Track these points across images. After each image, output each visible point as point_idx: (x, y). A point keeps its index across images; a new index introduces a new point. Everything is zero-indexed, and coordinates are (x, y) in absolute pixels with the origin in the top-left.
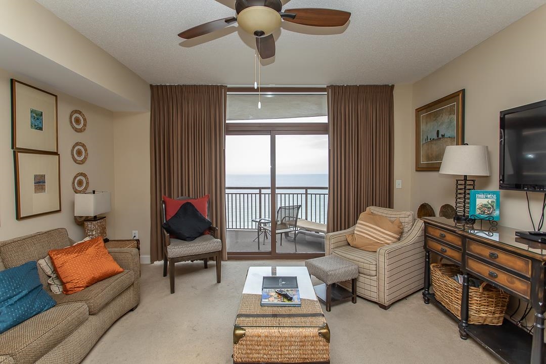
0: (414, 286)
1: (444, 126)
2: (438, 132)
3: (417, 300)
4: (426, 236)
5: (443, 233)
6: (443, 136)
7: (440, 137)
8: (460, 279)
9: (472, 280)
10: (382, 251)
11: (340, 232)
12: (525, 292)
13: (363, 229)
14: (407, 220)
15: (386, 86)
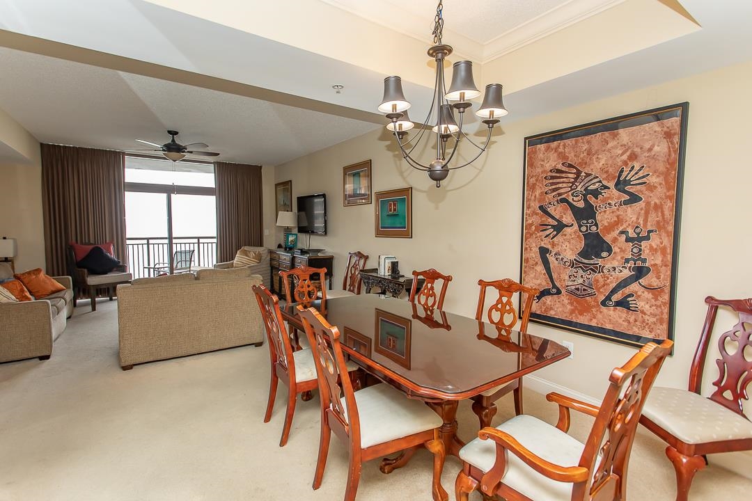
1: (286, 198)
2: (284, 201)
4: (270, 259)
6: (285, 204)
13: (238, 259)
15: (256, 166)
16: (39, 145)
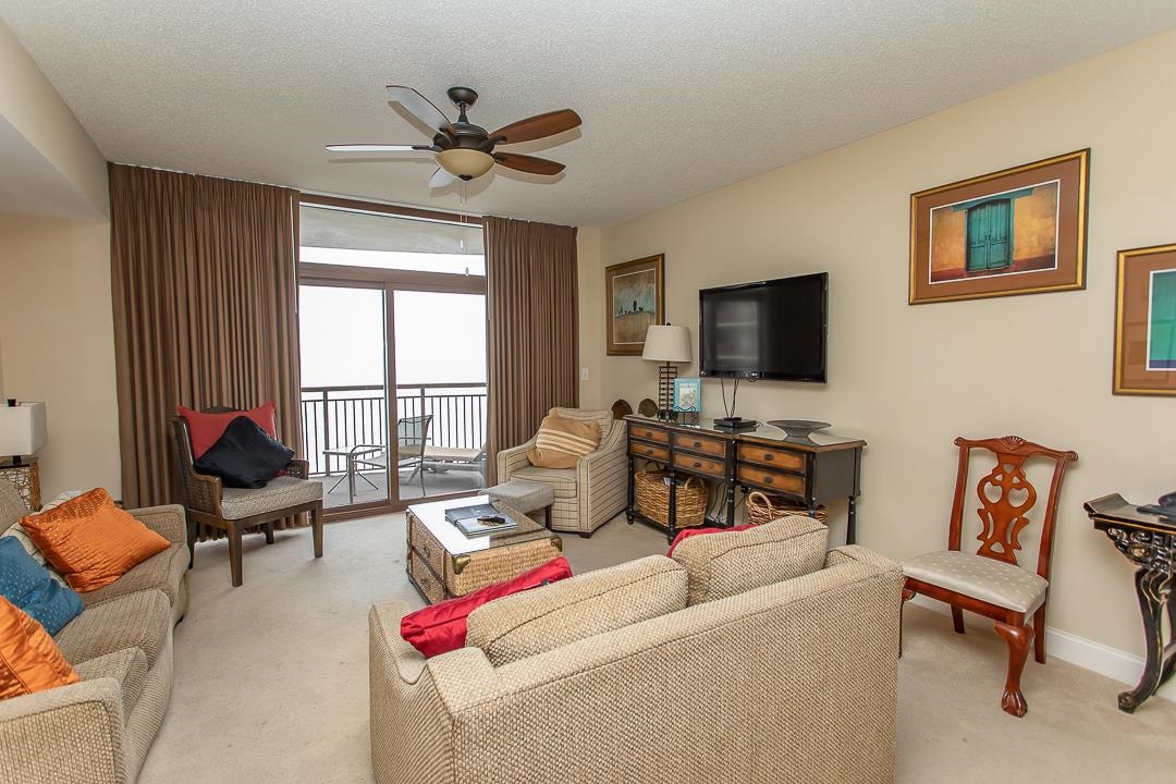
0: (616, 507)
1: (642, 296)
2: (635, 303)
3: (621, 522)
4: (629, 439)
5: (648, 431)
6: (641, 309)
7: (637, 310)
8: (667, 481)
9: (680, 476)
10: (584, 463)
11: (519, 447)
12: (720, 474)
13: (546, 439)
14: (605, 421)
15: (567, 228)
16: (106, 166)
